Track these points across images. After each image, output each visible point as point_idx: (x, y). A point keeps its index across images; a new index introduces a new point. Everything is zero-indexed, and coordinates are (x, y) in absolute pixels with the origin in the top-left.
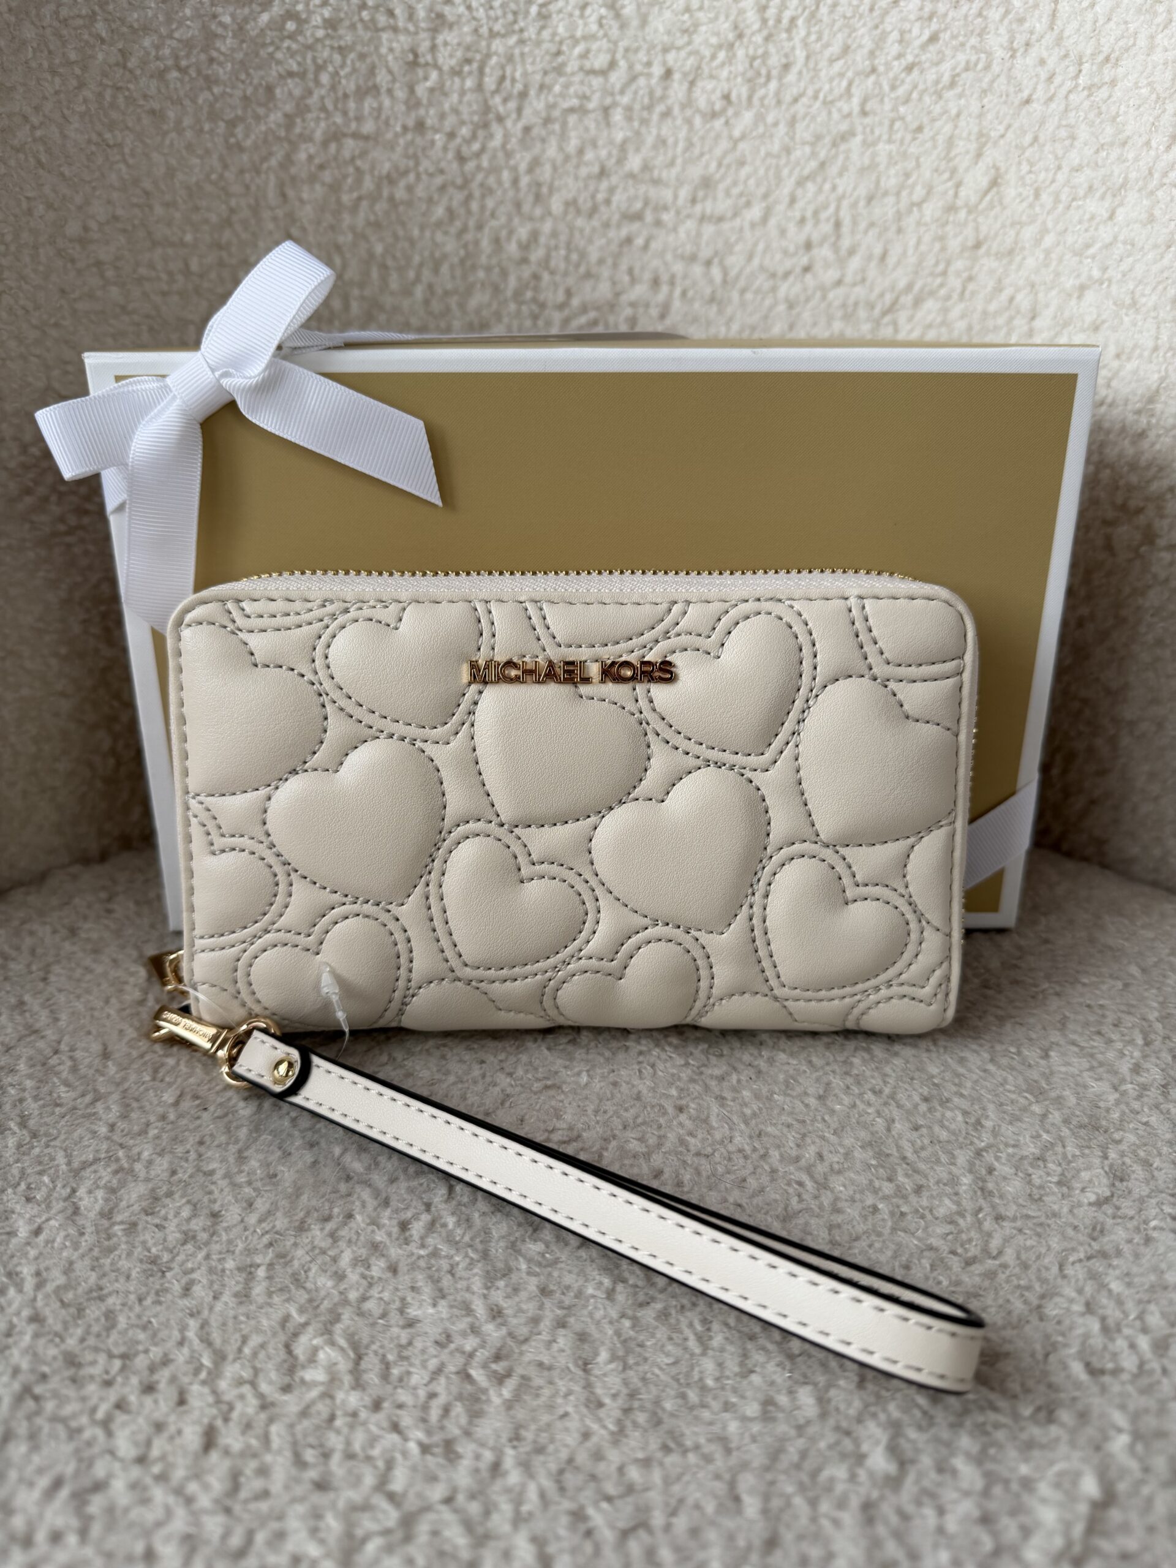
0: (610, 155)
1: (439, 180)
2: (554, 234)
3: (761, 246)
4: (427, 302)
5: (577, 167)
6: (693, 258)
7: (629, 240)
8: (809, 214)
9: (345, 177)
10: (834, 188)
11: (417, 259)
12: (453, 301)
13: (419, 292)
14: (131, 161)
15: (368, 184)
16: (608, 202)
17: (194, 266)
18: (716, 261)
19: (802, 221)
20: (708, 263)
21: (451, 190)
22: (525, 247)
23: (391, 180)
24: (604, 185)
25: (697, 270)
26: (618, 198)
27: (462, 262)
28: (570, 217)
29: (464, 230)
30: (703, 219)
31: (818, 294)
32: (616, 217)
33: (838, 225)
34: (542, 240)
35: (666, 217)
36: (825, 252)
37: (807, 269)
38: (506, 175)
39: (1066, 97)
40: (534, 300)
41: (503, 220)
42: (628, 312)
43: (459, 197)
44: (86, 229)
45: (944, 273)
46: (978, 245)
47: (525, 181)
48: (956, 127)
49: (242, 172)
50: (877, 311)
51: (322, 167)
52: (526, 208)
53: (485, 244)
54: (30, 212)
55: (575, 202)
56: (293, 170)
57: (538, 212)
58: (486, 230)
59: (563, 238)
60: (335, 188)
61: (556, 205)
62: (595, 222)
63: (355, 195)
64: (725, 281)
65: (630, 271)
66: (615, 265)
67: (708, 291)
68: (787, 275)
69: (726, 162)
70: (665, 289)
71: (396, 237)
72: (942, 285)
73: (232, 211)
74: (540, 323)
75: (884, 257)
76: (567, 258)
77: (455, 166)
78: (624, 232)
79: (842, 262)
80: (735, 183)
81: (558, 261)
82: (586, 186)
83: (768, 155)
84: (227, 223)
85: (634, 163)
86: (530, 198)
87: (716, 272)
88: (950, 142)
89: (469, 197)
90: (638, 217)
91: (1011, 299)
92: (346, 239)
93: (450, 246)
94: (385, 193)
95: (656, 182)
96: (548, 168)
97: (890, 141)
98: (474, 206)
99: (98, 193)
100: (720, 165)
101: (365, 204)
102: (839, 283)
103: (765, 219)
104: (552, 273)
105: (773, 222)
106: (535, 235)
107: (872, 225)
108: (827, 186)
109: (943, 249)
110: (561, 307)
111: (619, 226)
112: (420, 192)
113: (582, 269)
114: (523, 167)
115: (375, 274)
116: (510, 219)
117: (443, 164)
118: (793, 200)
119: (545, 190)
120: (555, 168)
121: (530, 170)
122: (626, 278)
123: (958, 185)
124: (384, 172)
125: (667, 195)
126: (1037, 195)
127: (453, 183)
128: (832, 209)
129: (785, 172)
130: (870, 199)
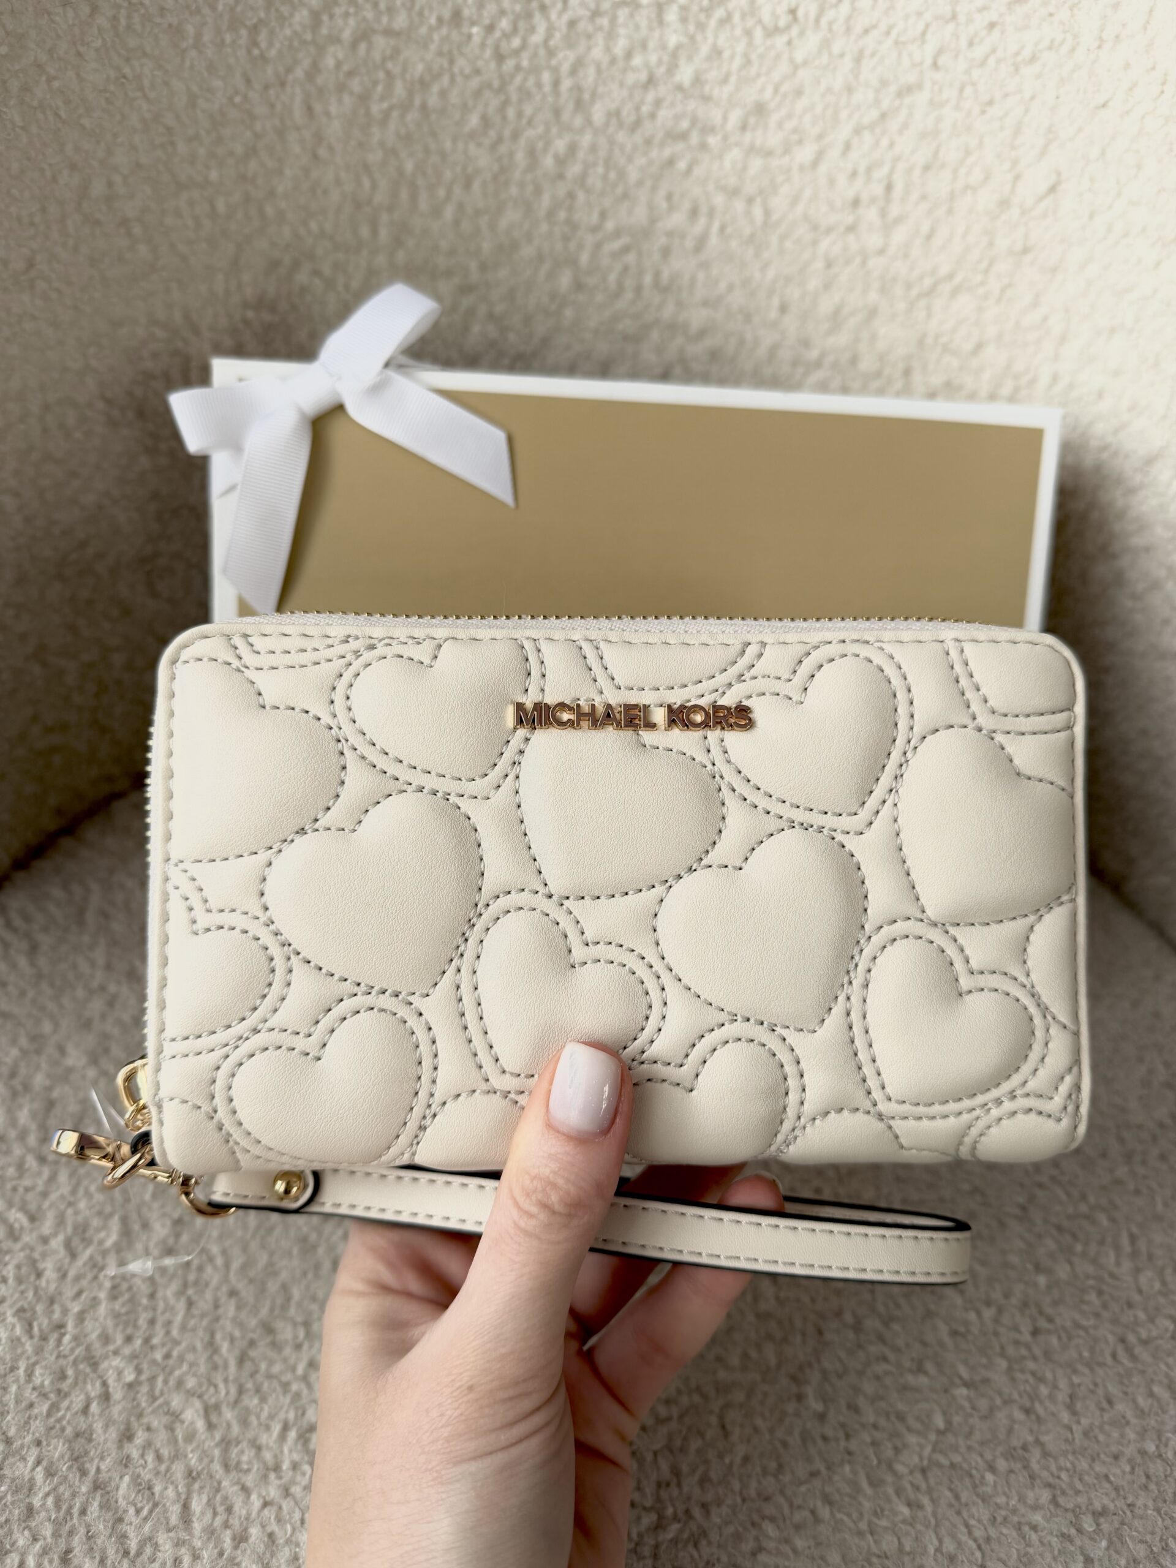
0: (660, 62)
1: (475, 83)
2: (593, 148)
3: (807, 193)
4: (457, 223)
5: (624, 71)
6: (735, 192)
7: (671, 162)
8: (861, 169)
9: (375, 83)
10: (892, 145)
11: (448, 175)
12: (484, 221)
13: (449, 212)
14: (152, 95)
15: (399, 89)
16: (653, 116)
17: (221, 206)
18: (759, 200)
19: (854, 174)
20: (750, 201)
21: (487, 94)
22: (562, 162)
23: (423, 84)
24: (650, 97)
25: (739, 205)
26: (663, 113)
27: (495, 177)
28: (611, 129)
29: (500, 140)
30: (751, 150)
31: (858, 260)
32: (660, 135)
33: (889, 188)
34: (581, 155)
35: (713, 141)
36: (871, 214)
37: (851, 229)
38: (546, 77)
39: (1143, 117)
40: (568, 222)
41: (540, 129)
42: (663, 240)
43: (495, 102)
44: (110, 184)
45: (987, 271)
46: (1026, 250)
47: (566, 84)
48: (1027, 111)
49: (266, 87)
50: (914, 292)
51: (350, 74)
52: (566, 116)
53: (520, 157)
54: (54, 179)
55: (617, 113)
56: (320, 80)
57: (578, 121)
58: (522, 142)
59: (602, 153)
60: (364, 98)
61: (598, 114)
62: (638, 138)
63: (385, 105)
64: (765, 223)
65: (669, 197)
66: (654, 189)
67: (747, 232)
68: (829, 230)
69: (784, 88)
70: (702, 221)
71: (427, 151)
72: (982, 284)
73: (257, 136)
74: (572, 246)
75: (929, 237)
76: (605, 177)
77: (493, 65)
78: (667, 152)
79: (888, 227)
80: (789, 116)
81: (594, 180)
82: (631, 96)
83: (829, 90)
84: (252, 151)
85: (685, 74)
86: (571, 106)
87: (758, 212)
88: (1017, 131)
89: (506, 103)
90: (684, 136)
91: (1045, 319)
92: (375, 157)
93: (483, 160)
94: (417, 102)
95: (707, 99)
96: (591, 71)
97: (957, 107)
98: (511, 113)
99: (120, 140)
100: (776, 90)
101: (395, 114)
102: (882, 252)
103: (815, 164)
104: (588, 191)
105: (823, 168)
106: (572, 149)
107: (924, 197)
108: (885, 142)
109: (991, 244)
110: (595, 229)
111: (662, 145)
112: (454, 97)
113: (620, 190)
114: (565, 68)
115: (404, 194)
116: (548, 130)
117: (480, 63)
118: (847, 147)
119: (586, 96)
120: (599, 71)
121: (573, 72)
122: (664, 205)
123: (1017, 178)
124: (417, 75)
125: (716, 115)
126: (1091, 216)
127: (489, 86)
128: (885, 169)
129: (843, 115)
130: (927, 168)
